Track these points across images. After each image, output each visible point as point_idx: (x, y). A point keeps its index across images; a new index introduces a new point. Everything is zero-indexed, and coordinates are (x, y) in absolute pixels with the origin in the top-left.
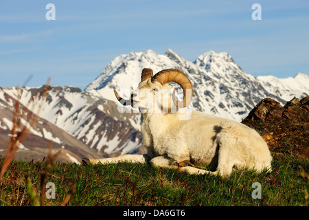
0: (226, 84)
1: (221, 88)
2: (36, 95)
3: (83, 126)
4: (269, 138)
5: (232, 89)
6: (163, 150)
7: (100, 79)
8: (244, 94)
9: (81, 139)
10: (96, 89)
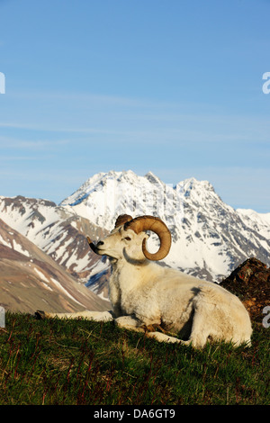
0: (204, 213)
1: (199, 217)
2: (9, 205)
3: (54, 241)
4: (250, 304)
5: (210, 219)
6: (131, 309)
7: (76, 195)
8: (222, 225)
9: (51, 255)
10: (71, 205)
